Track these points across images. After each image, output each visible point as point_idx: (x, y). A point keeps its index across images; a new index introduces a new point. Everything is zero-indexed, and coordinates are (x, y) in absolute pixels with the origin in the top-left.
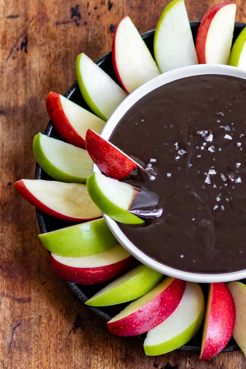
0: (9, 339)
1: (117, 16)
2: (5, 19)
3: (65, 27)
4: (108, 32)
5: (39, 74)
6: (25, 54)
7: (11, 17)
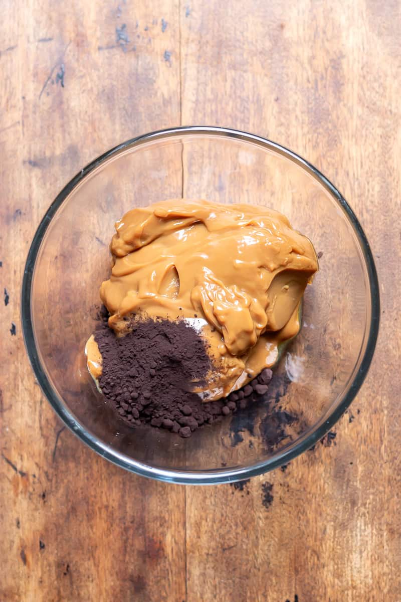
0: (53, 446)
1: (172, 40)
2: (36, 44)
3: (109, 53)
4: (162, 61)
5: (80, 115)
6: (62, 88)
7: (44, 40)
